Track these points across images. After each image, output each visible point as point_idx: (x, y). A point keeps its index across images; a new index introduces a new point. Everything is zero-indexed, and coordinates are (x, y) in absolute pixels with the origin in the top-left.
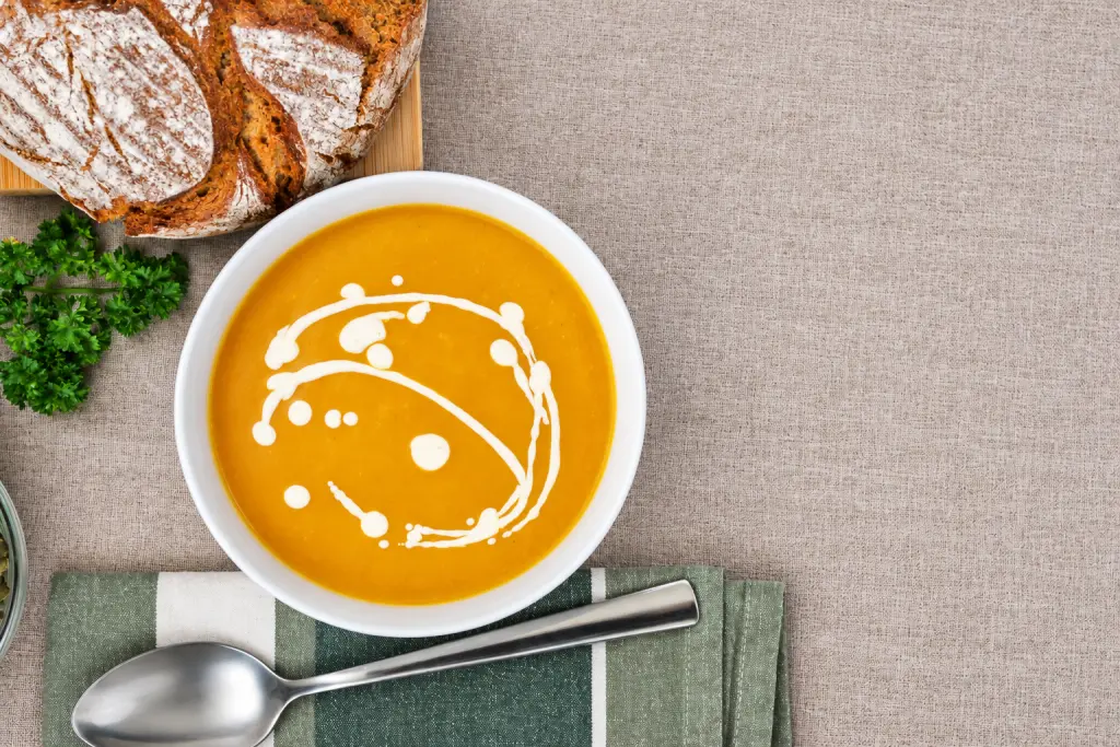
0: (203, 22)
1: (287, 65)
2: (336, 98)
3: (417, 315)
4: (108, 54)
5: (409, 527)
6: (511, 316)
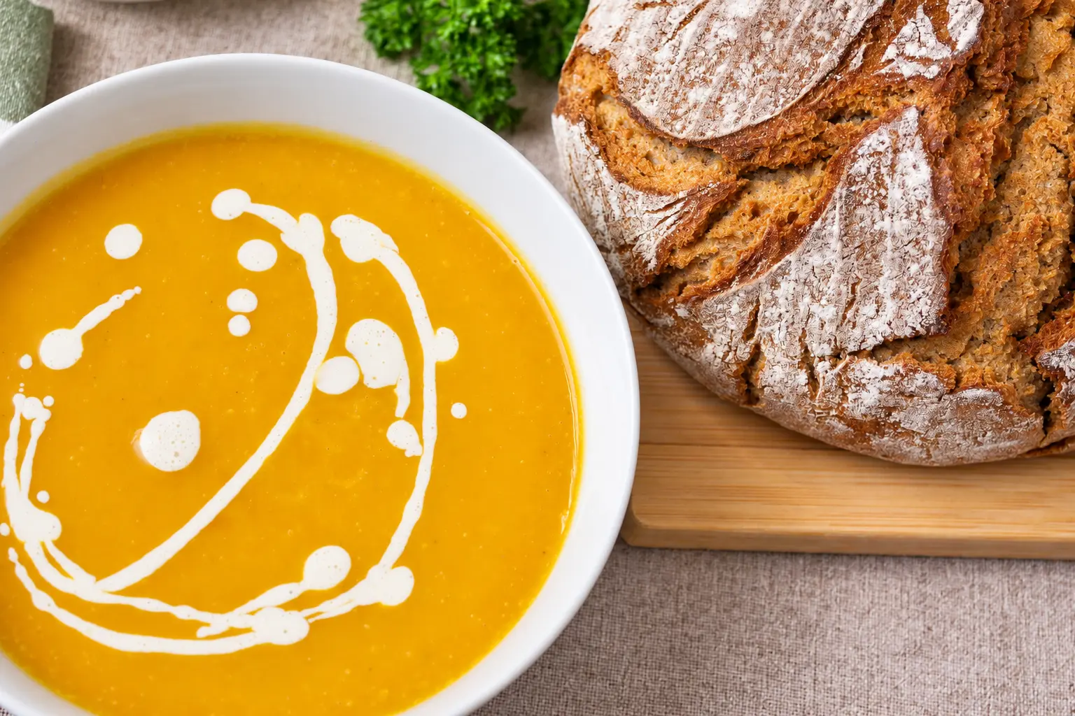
0: (907, 70)
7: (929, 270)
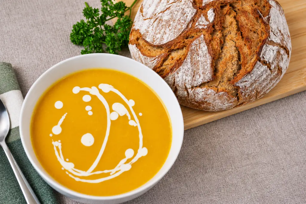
0: (201, 27)
1: (198, 55)
2: (194, 76)
3: (131, 123)
4: (180, 8)
5: (60, 141)
6: (143, 152)
7: (209, 67)
